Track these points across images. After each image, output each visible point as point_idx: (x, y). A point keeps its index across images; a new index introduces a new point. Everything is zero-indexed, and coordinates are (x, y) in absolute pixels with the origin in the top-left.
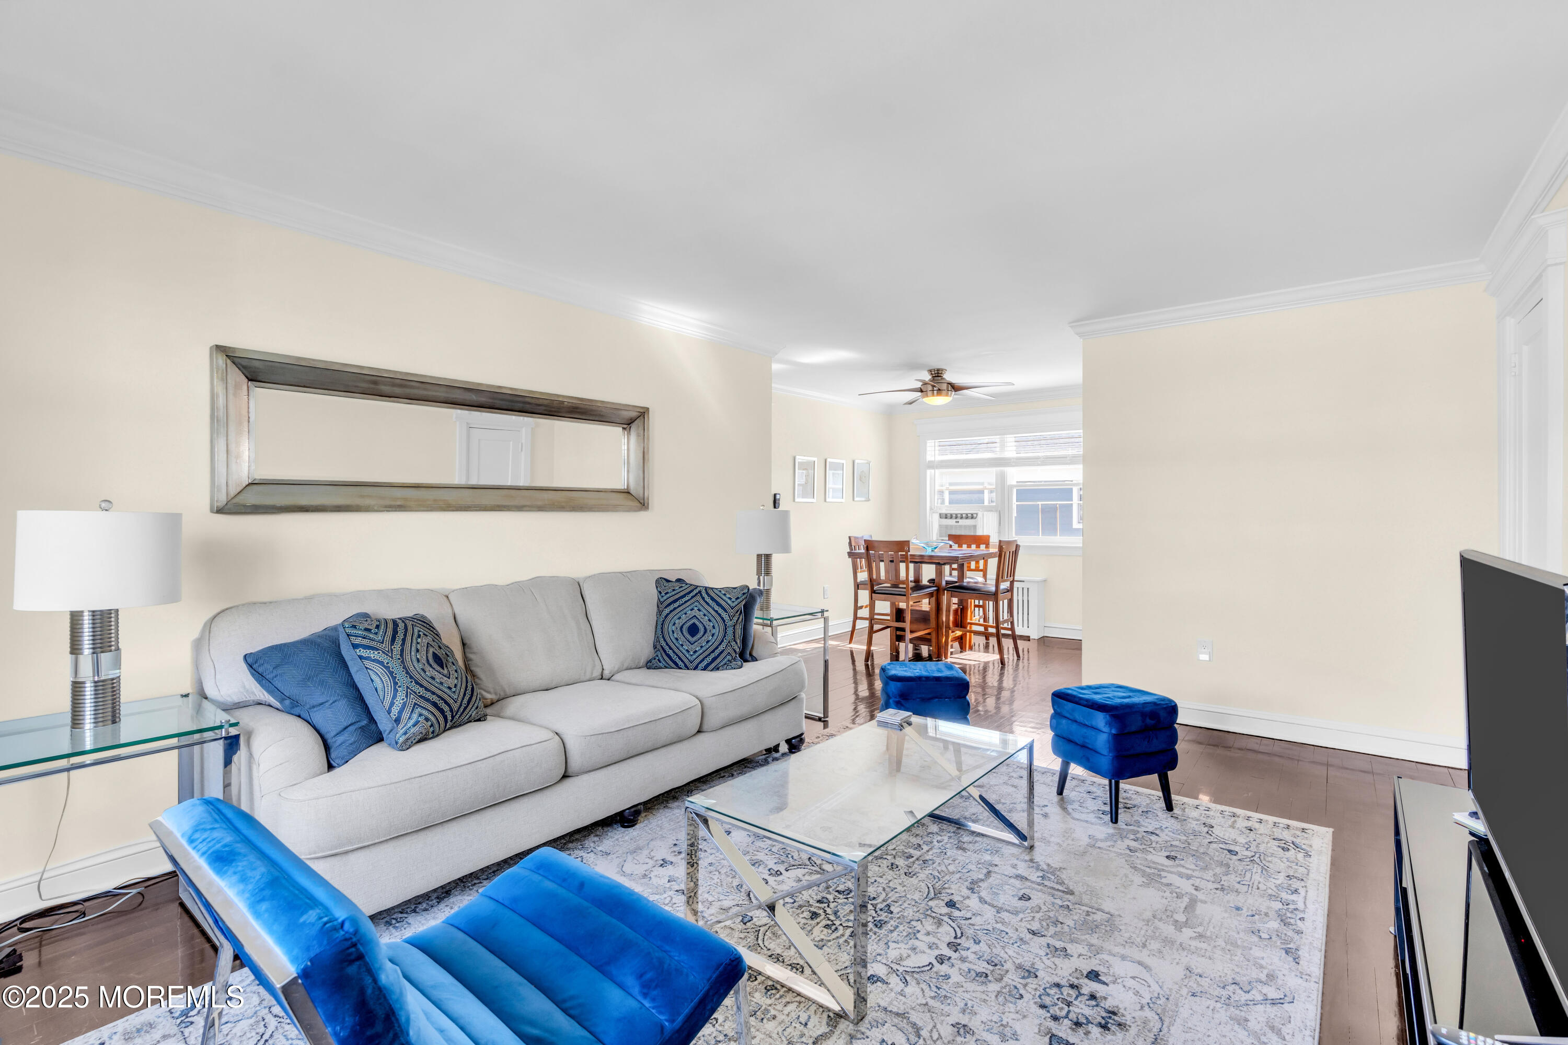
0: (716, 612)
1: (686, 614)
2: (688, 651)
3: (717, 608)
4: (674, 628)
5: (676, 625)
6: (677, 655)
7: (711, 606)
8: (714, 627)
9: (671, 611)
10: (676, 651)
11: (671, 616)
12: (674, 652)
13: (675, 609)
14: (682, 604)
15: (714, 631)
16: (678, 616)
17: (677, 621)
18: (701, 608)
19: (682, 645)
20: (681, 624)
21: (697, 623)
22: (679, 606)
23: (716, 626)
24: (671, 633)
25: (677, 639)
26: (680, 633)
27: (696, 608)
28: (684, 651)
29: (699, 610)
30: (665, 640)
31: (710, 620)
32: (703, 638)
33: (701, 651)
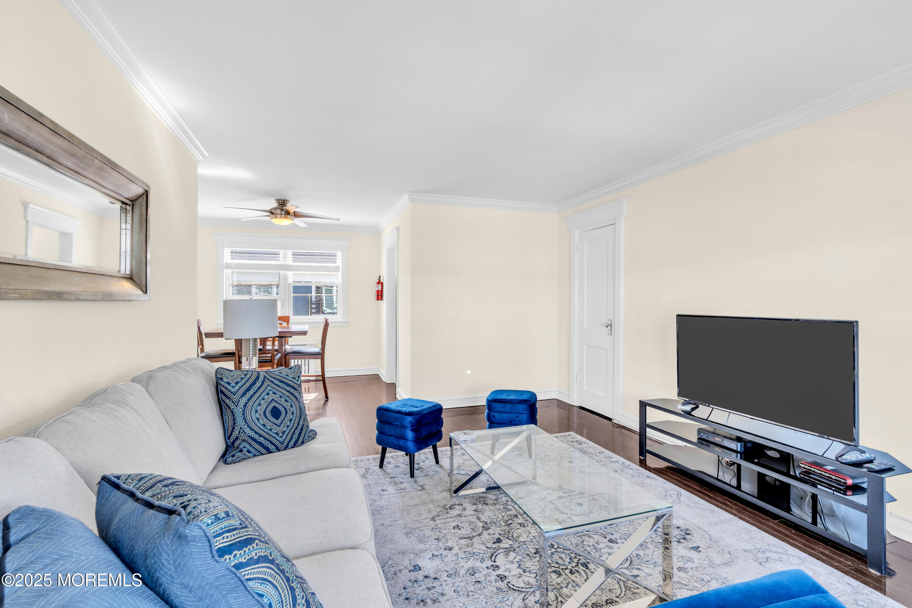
0: (289, 392)
1: (263, 399)
2: (277, 434)
3: (288, 388)
4: (257, 415)
5: (259, 412)
6: (268, 440)
7: (282, 388)
8: (291, 406)
9: (249, 400)
10: (267, 436)
11: (250, 404)
12: (265, 438)
13: (251, 396)
14: (257, 391)
15: (292, 409)
16: (257, 403)
17: (258, 408)
18: (276, 392)
19: (271, 430)
20: (263, 410)
21: (277, 405)
22: (255, 393)
23: (293, 405)
24: (256, 420)
25: (264, 425)
26: (265, 419)
27: (271, 392)
28: (274, 435)
29: (274, 393)
30: (252, 429)
31: (286, 401)
32: (286, 419)
33: (288, 431)
